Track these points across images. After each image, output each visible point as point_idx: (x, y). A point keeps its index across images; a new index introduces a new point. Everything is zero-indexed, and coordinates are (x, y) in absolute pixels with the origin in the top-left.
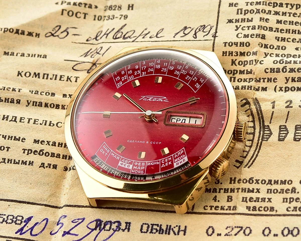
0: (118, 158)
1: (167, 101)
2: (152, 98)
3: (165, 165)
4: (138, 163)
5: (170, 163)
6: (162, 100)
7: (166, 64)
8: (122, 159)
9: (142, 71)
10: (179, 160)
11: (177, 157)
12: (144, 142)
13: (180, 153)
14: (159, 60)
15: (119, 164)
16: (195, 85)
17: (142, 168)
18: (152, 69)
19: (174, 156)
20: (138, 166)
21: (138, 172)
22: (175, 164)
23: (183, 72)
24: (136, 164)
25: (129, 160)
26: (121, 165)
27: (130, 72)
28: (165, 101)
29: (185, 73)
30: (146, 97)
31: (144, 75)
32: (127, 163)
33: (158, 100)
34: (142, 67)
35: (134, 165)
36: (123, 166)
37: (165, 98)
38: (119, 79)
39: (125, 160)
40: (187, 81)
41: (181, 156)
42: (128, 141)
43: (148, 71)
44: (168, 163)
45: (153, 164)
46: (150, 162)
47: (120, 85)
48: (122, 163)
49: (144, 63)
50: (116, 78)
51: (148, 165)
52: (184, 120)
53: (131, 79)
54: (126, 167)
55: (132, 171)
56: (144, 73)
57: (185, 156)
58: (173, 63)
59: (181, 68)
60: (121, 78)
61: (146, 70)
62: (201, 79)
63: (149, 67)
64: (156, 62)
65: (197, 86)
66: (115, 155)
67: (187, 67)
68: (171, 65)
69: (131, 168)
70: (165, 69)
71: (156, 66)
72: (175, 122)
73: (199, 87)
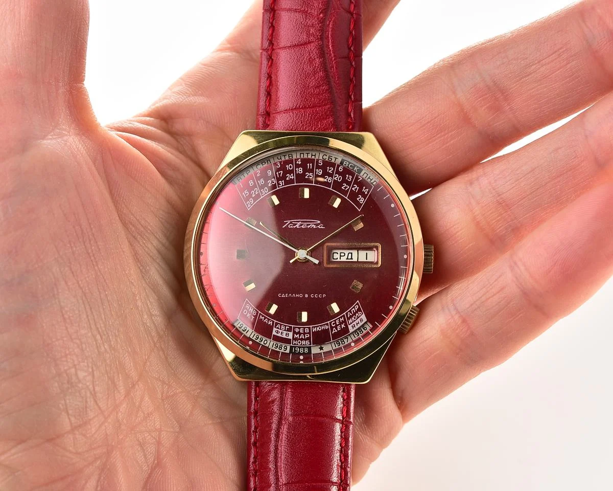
0: (270, 323)
1: (322, 227)
2: (300, 223)
3: (337, 329)
4: (299, 328)
5: (343, 326)
6: (315, 227)
7: (310, 166)
8: (277, 324)
9: (278, 180)
10: (354, 321)
11: (351, 317)
12: (301, 296)
13: (354, 309)
14: (300, 160)
15: (274, 333)
16: (358, 199)
17: (306, 337)
18: (292, 174)
19: (347, 314)
20: (299, 333)
21: (302, 343)
22: (350, 327)
23: (337, 178)
24: (297, 331)
25: (286, 326)
26: (276, 334)
27: (261, 181)
28: (319, 227)
29: (340, 179)
30: (291, 223)
31: (283, 186)
32: (285, 330)
33: (309, 227)
34: (277, 173)
35: (294, 333)
36: (279, 335)
37: (319, 222)
38: (247, 194)
39: (281, 325)
40: (345, 192)
41: (357, 314)
42: (280, 295)
43: (287, 179)
44: (341, 326)
45: (320, 328)
46: (316, 327)
47: (252, 205)
48: (278, 331)
49: (279, 165)
50: (243, 193)
51: (314, 331)
52: (350, 255)
53: (266, 193)
54: (284, 336)
55: (294, 342)
56: (281, 182)
57: (362, 314)
58: (320, 164)
59: (333, 171)
60: (250, 192)
61: (284, 178)
62: (364, 187)
63: (287, 172)
64: (296, 162)
65: (360, 199)
66: (265, 318)
67: (341, 170)
68: (318, 167)
69: (290, 337)
70: (311, 174)
71: (297, 169)
72: (339, 258)
73: (363, 202)
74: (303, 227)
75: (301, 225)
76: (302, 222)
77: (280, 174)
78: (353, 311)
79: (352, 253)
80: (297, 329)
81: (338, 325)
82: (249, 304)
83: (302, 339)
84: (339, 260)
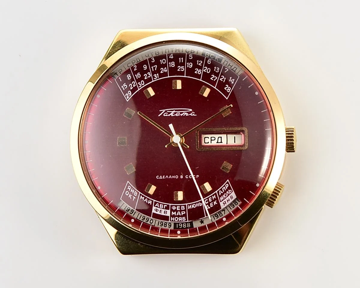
0: (150, 202)
1: (193, 115)
2: (174, 111)
3: (210, 206)
4: (176, 206)
5: (215, 203)
6: (187, 115)
7: (181, 60)
8: (156, 203)
9: (153, 73)
10: (225, 198)
11: (222, 195)
12: (177, 177)
13: (224, 188)
14: (172, 54)
15: (153, 211)
16: (225, 88)
17: (182, 214)
18: (166, 68)
19: (218, 192)
20: (176, 211)
21: (179, 220)
22: (221, 204)
23: (206, 70)
24: (174, 209)
25: (164, 205)
26: (155, 212)
27: (138, 75)
28: (191, 114)
29: (209, 71)
30: (166, 112)
31: (157, 78)
32: (163, 208)
33: (182, 115)
34: (152, 67)
35: (172, 210)
36: (158, 213)
37: (191, 110)
38: (125, 87)
40: (213, 83)
41: (227, 192)
42: (158, 177)
43: (161, 72)
44: (213, 203)
45: (194, 206)
46: (191, 204)
47: (130, 96)
48: (157, 209)
49: (153, 60)
50: (122, 87)
51: (189, 208)
52: (220, 139)
53: (142, 86)
54: (163, 214)
55: (172, 219)
56: (155, 75)
57: (232, 191)
58: (191, 57)
59: (202, 64)
60: (128, 86)
61: (158, 71)
62: (231, 78)
63: (161, 66)
64: (168, 57)
65: (227, 89)
66: (145, 198)
67: (209, 62)
68: (189, 61)
69: (168, 214)
70: (182, 67)
71: (170, 63)
72: (210, 142)
73: (230, 90)
74: (176, 115)
75: (175, 113)
76: (176, 110)
77: (154, 68)
78: (224, 189)
79: (221, 137)
80: (174, 207)
81: (211, 202)
82: (131, 186)
83: (179, 216)
84: (210, 144)
